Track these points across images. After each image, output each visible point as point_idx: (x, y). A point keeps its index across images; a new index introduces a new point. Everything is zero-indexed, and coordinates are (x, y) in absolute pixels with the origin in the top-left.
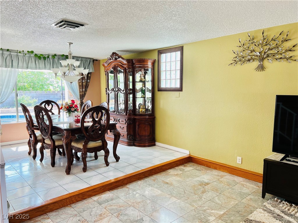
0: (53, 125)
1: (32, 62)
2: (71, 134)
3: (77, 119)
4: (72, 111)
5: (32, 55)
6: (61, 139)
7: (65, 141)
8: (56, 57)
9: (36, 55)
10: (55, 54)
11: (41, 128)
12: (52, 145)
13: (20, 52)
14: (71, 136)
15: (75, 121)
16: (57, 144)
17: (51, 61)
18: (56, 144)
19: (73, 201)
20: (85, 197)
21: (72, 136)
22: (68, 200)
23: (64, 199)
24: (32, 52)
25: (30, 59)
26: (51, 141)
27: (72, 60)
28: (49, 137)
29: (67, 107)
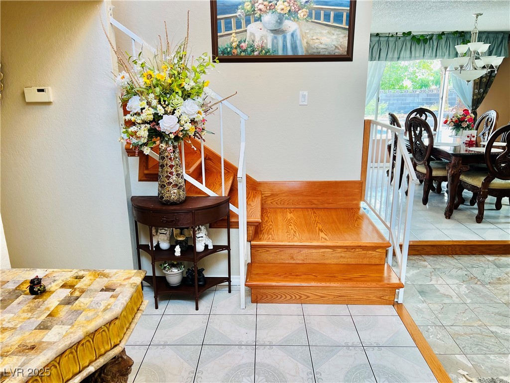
0: (434, 146)
1: (405, 50)
2: (462, 162)
3: (469, 140)
4: (463, 128)
5: (408, 38)
6: (446, 168)
7: (451, 172)
8: (443, 36)
9: (414, 36)
10: (443, 32)
11: (415, 148)
12: (428, 174)
13: (392, 36)
14: (461, 165)
15: (466, 144)
16: (435, 173)
17: (435, 44)
18: (433, 174)
19: (456, 251)
20: (474, 252)
21: (463, 165)
22: (450, 248)
23: (445, 246)
24: (410, 33)
25: (405, 44)
26: (427, 169)
27: (477, 43)
28: (425, 163)
29: (456, 121)
